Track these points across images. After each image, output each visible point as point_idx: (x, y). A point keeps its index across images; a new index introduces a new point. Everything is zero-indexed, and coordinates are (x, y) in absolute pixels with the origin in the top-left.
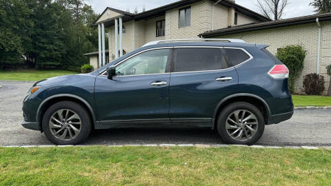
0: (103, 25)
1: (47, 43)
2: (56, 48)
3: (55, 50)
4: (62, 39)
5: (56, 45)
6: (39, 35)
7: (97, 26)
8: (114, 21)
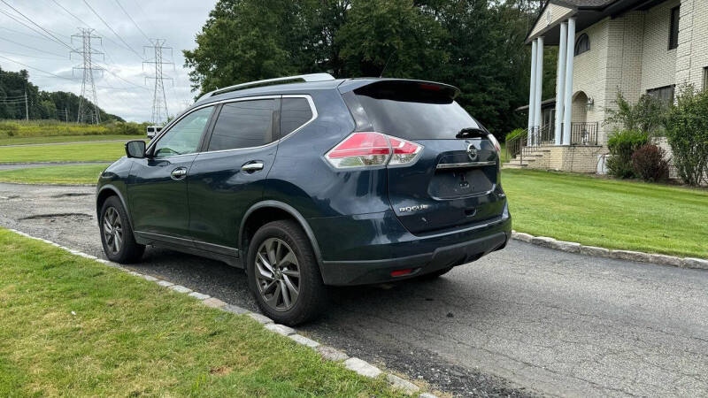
0: (540, 40)
1: (474, 92)
2: (488, 99)
3: (488, 103)
4: (502, 79)
5: (490, 93)
6: (461, 76)
7: (530, 44)
8: (559, 27)
